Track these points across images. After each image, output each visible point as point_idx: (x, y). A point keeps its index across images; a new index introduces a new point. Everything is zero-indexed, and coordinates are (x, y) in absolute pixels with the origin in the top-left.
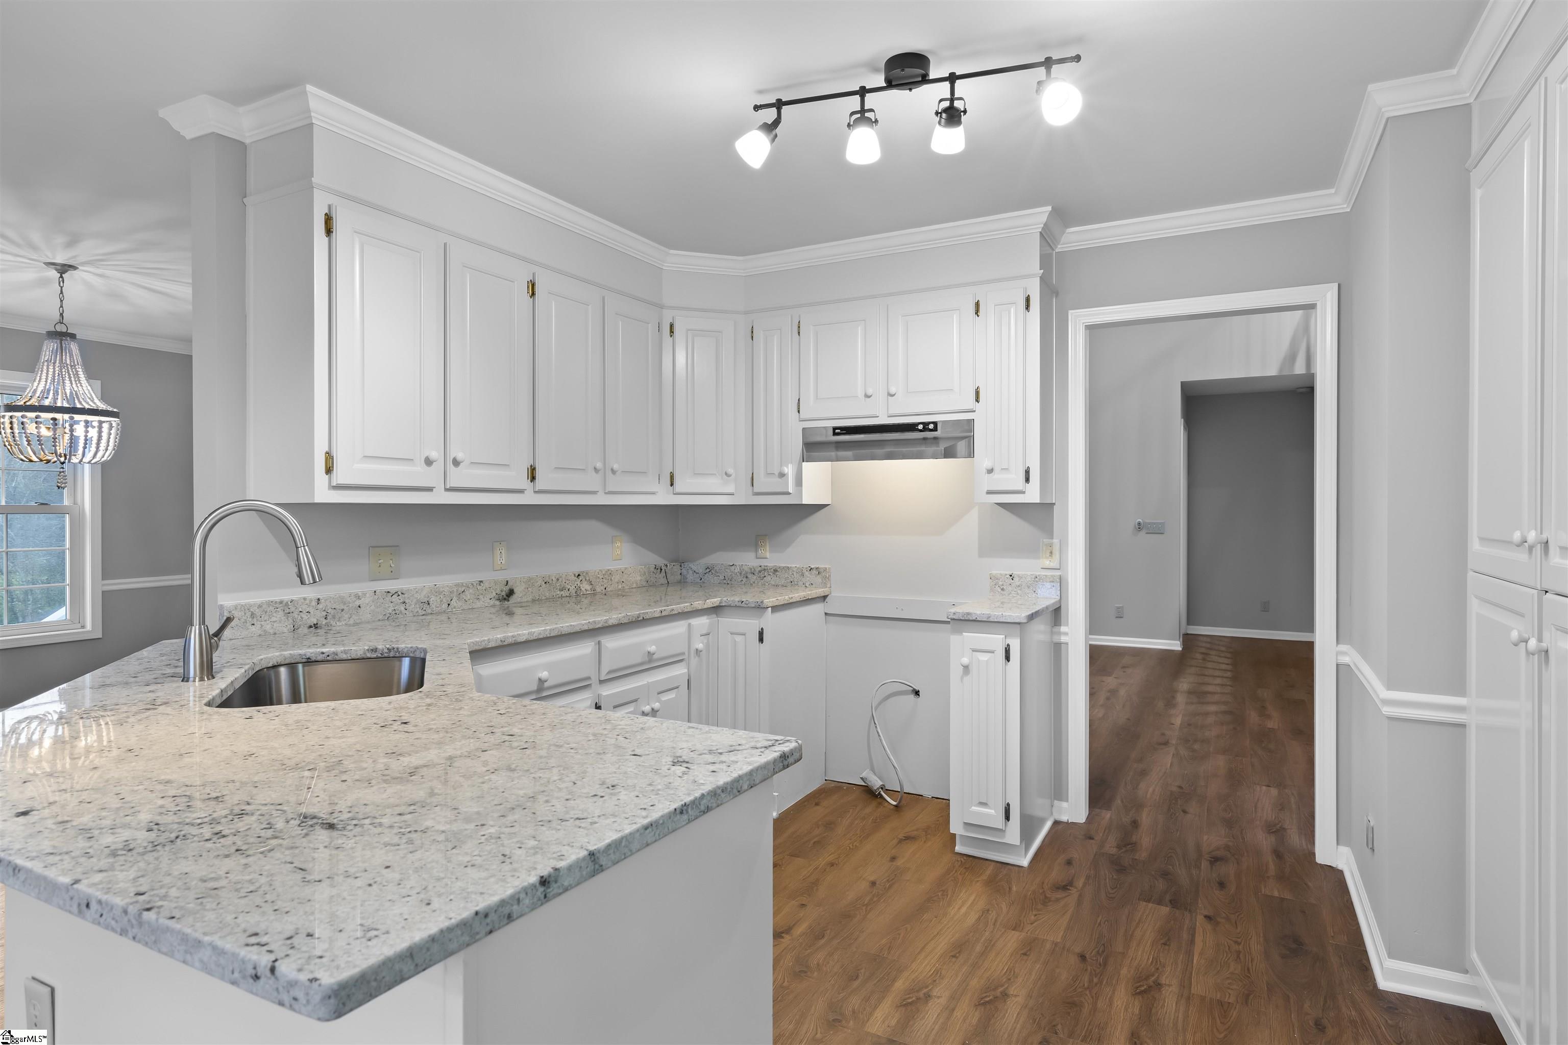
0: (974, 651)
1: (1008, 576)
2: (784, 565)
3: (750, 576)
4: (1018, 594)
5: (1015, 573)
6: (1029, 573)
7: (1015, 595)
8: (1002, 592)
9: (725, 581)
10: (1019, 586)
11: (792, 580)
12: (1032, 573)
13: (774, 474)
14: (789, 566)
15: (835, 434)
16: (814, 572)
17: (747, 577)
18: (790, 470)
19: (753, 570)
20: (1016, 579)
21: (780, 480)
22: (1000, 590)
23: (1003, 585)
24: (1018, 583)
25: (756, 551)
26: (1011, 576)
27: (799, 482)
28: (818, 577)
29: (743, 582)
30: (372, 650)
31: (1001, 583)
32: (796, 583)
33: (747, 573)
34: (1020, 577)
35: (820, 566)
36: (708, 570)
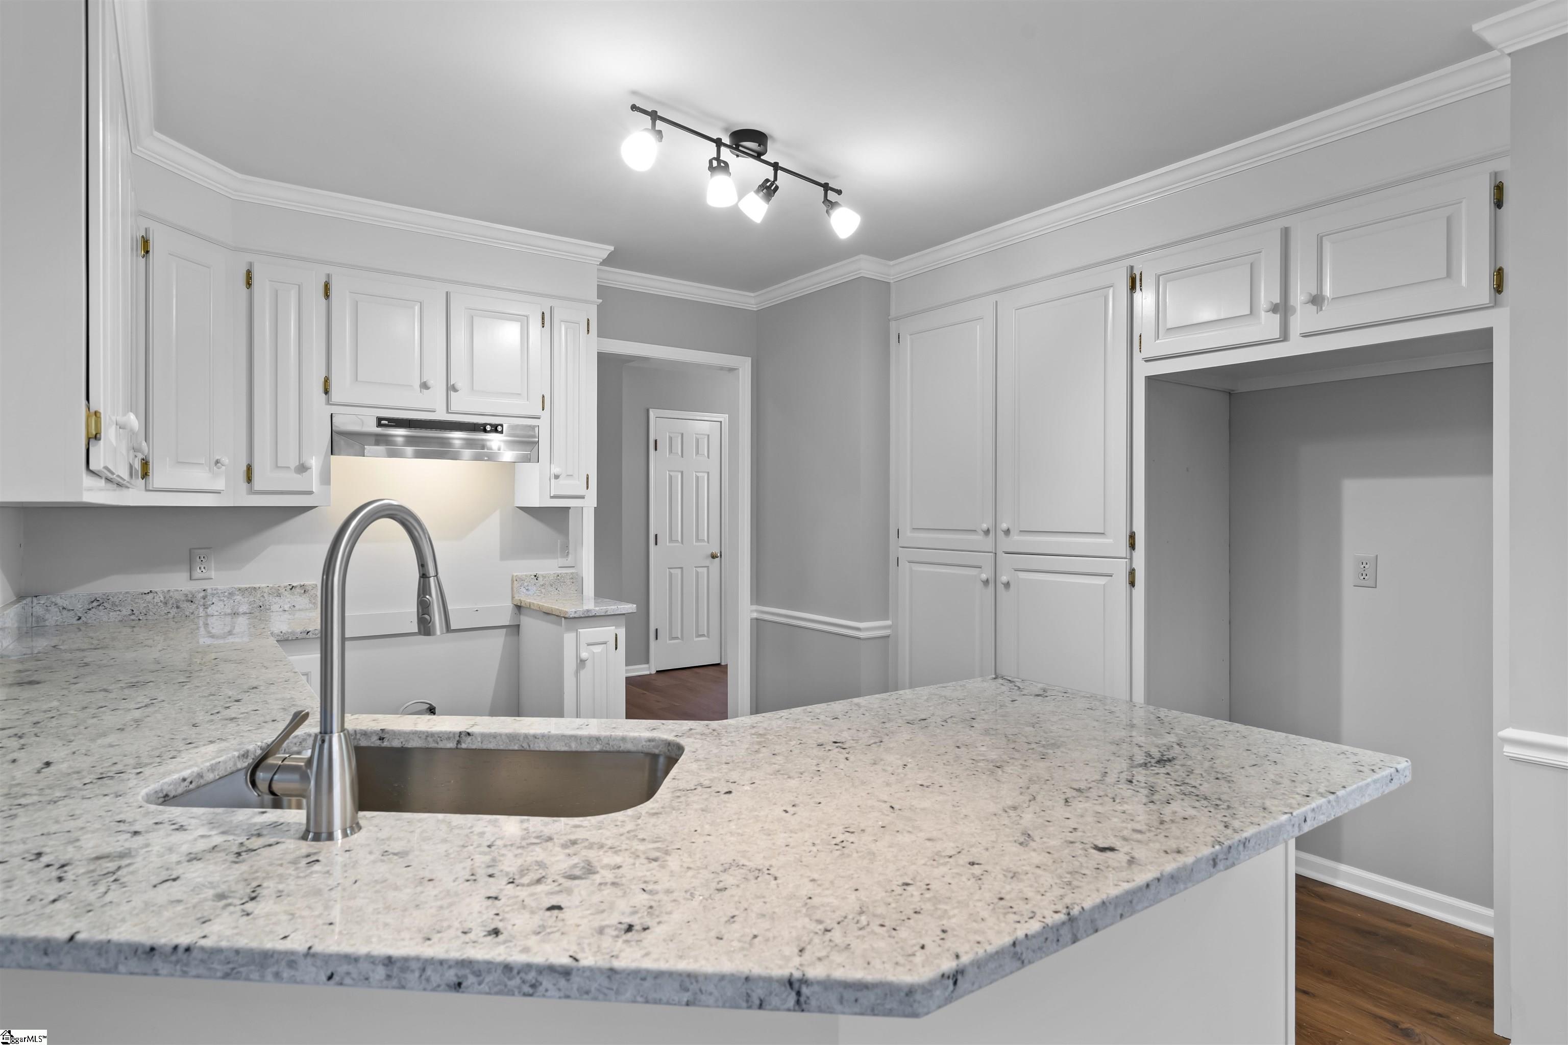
0: (589, 645)
1: (533, 577)
2: (247, 586)
3: (184, 605)
4: (542, 593)
5: (539, 573)
6: (552, 572)
7: (539, 594)
8: (527, 593)
9: (133, 617)
10: (543, 585)
11: (261, 604)
12: (554, 572)
13: (289, 467)
14: (257, 586)
15: (379, 425)
16: (298, 590)
17: (178, 607)
18: (315, 463)
19: (190, 596)
20: (540, 579)
21: (299, 476)
22: (525, 591)
23: (528, 586)
24: (542, 583)
25: (191, 571)
26: (535, 576)
27: (326, 479)
28: (305, 596)
29: (170, 616)
30: (243, 756)
31: (526, 584)
32: (268, 607)
33: (177, 601)
34: (544, 577)
35: (306, 583)
36: (95, 604)
